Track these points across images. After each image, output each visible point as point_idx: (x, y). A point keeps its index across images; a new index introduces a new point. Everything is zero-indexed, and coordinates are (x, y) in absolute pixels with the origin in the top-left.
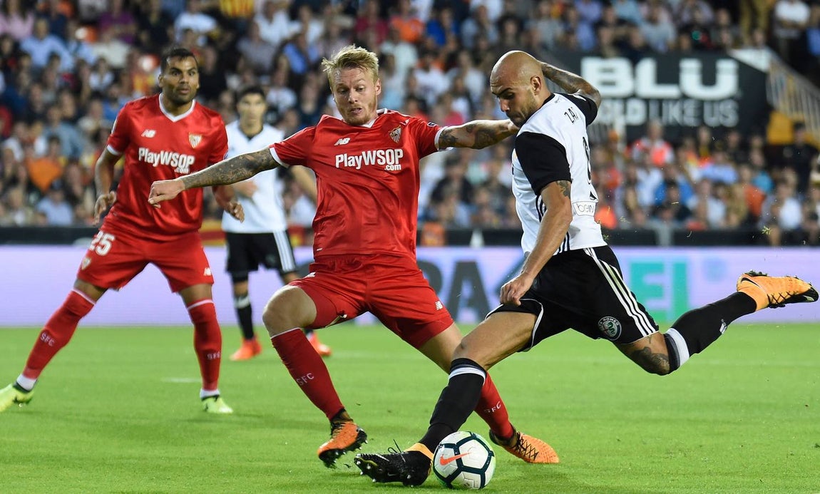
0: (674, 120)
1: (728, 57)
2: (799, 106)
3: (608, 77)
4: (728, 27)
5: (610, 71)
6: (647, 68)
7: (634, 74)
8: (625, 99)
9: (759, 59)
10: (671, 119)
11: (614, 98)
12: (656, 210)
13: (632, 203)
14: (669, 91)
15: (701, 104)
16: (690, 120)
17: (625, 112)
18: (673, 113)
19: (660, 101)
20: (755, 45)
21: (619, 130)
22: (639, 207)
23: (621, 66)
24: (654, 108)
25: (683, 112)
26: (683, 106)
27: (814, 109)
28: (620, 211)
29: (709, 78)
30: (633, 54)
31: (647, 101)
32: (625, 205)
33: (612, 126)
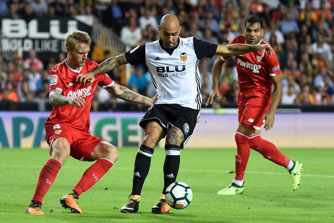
0: (47, 50)
1: (73, 19)
2: (108, 43)
3: (15, 28)
4: (73, 4)
5: (16, 25)
6: (34, 24)
7: (27, 27)
8: (23, 39)
9: (88, 20)
10: (45, 49)
11: (18, 39)
12: (38, 93)
13: (26, 90)
14: (45, 35)
15: (60, 41)
16: (54, 49)
17: (23, 45)
18: (46, 46)
19: (40, 40)
20: (86, 14)
21: (20, 54)
22: (30, 92)
23: (21, 23)
24: (37, 43)
25: (51, 45)
26: (51, 42)
27: (115, 45)
28: (20, 94)
29: (64, 29)
30: (27, 18)
31: (34, 40)
32: (23, 90)
33: (16, 52)
